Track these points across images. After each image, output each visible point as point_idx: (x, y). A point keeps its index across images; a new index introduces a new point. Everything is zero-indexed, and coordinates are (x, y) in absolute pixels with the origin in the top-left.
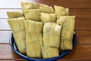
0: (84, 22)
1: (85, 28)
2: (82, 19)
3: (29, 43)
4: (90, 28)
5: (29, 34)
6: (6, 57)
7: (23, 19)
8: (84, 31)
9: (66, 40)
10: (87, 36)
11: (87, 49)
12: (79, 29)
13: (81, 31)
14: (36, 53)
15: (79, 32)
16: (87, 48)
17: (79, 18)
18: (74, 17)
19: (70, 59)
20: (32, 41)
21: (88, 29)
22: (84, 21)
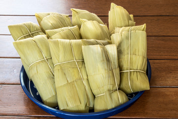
0: (163, 42)
1: (167, 55)
2: (160, 38)
3: (61, 86)
4: (175, 55)
5: (59, 68)
6: (10, 110)
7: (43, 38)
8: (164, 61)
9: (135, 73)
10: (169, 70)
11: (169, 95)
12: (154, 57)
13: (158, 61)
14: (78, 106)
15: (154, 63)
16: (168, 93)
17: (155, 34)
18: (144, 26)
19: (136, 116)
20: (68, 81)
21: (171, 57)
22: (163, 40)
